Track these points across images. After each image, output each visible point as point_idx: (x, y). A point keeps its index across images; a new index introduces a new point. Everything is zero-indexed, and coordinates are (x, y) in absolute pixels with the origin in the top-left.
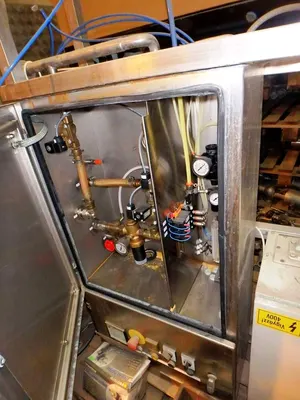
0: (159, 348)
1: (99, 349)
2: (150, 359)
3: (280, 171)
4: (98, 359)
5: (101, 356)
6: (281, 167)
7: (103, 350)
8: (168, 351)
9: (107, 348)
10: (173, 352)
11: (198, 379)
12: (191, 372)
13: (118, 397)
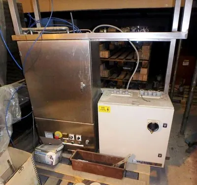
0: (67, 136)
2: (63, 144)
4: (41, 148)
6: (118, 78)
8: (71, 135)
9: (44, 145)
10: (73, 136)
11: (83, 146)
12: (80, 143)
13: (51, 157)
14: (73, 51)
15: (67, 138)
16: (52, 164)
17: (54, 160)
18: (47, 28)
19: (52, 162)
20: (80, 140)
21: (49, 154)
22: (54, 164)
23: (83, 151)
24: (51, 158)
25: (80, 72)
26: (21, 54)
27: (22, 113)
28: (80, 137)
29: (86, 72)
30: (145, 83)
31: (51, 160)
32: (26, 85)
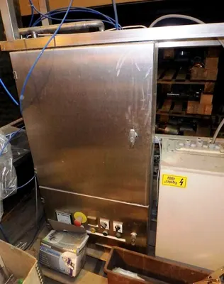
0: (97, 222)
1: (50, 234)
2: (88, 234)
3: (161, 112)
4: (51, 239)
5: (52, 238)
6: (162, 110)
7: (52, 234)
8: (104, 221)
9: (55, 233)
10: (107, 223)
11: (124, 240)
12: (119, 235)
13: (69, 261)
14: (119, 66)
15: (96, 224)
16: (71, 274)
17: (75, 267)
18: (64, 26)
19: (71, 271)
20: (121, 231)
21: (66, 255)
22: (74, 275)
23: (124, 250)
24: (68, 263)
25: (129, 108)
26: (16, 76)
27: (18, 178)
28: (121, 226)
29: (143, 109)
30: (207, 118)
31: (70, 266)
32: (24, 128)
